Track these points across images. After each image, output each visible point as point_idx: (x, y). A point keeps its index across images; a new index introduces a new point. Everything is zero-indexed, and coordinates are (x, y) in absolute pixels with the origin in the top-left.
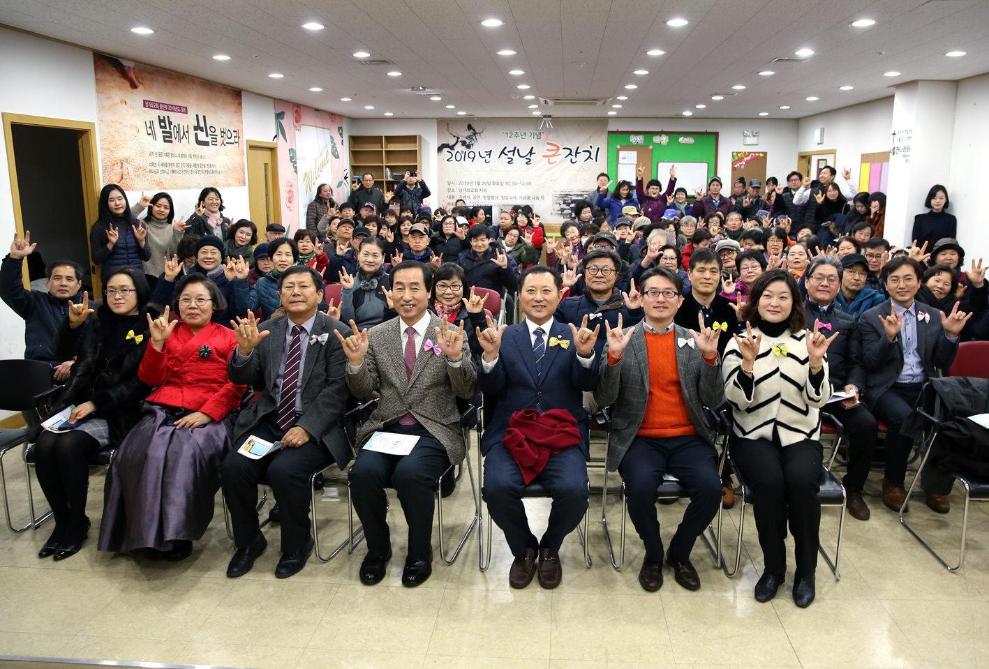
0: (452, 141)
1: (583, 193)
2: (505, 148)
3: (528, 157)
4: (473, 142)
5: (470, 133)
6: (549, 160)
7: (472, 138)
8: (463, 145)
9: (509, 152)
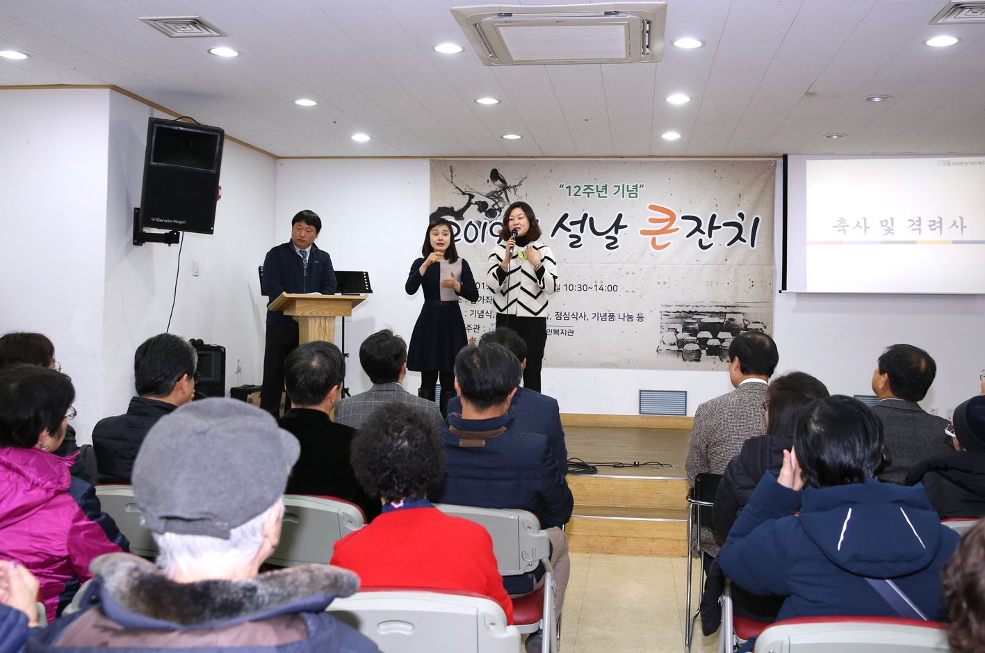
0: (458, 203)
1: (724, 310)
2: (566, 216)
3: (612, 233)
4: (501, 205)
5: (495, 186)
6: (654, 240)
7: (499, 197)
8: (480, 210)
9: (572, 223)
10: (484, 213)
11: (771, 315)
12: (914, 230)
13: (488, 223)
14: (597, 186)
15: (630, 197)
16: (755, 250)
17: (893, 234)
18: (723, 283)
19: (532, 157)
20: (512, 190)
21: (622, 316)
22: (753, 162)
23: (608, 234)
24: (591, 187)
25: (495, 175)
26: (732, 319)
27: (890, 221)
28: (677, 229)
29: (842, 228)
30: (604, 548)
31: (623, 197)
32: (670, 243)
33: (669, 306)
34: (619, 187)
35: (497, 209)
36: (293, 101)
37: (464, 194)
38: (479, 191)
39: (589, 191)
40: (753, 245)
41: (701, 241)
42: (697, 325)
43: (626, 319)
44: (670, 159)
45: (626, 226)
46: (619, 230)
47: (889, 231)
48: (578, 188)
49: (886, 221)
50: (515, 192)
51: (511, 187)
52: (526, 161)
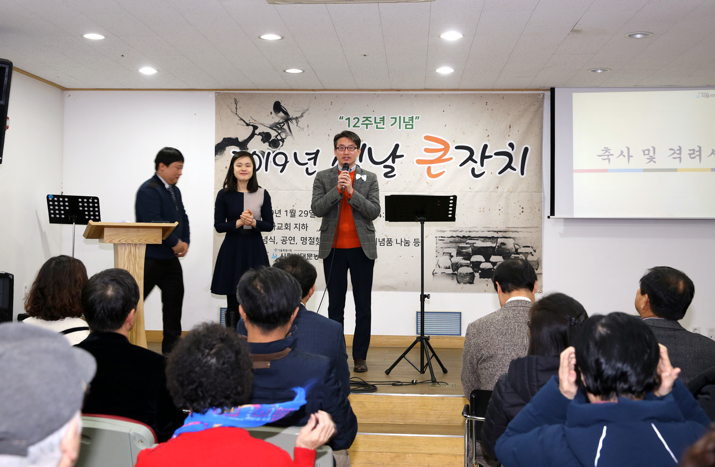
10: (267, 144)
11: (540, 239)
12: (674, 158)
13: (271, 153)
14: (375, 118)
15: (406, 128)
16: (524, 178)
17: (655, 162)
18: (495, 210)
19: (313, 90)
20: (294, 121)
21: (399, 241)
22: (522, 95)
23: (386, 164)
24: (369, 119)
25: (278, 107)
26: (503, 244)
27: (652, 150)
28: (451, 159)
29: (606, 157)
30: (384, 464)
31: (400, 128)
32: (444, 172)
33: (444, 232)
34: (396, 118)
35: (280, 140)
36: (82, 35)
37: (248, 125)
38: (262, 122)
39: (367, 122)
40: (522, 174)
41: (473, 170)
42: (470, 249)
43: (403, 243)
44: (444, 92)
45: (402, 156)
46: (396, 159)
47: (651, 159)
48: (357, 120)
49: (649, 150)
50: (297, 123)
51: (293, 119)
52: (308, 94)
